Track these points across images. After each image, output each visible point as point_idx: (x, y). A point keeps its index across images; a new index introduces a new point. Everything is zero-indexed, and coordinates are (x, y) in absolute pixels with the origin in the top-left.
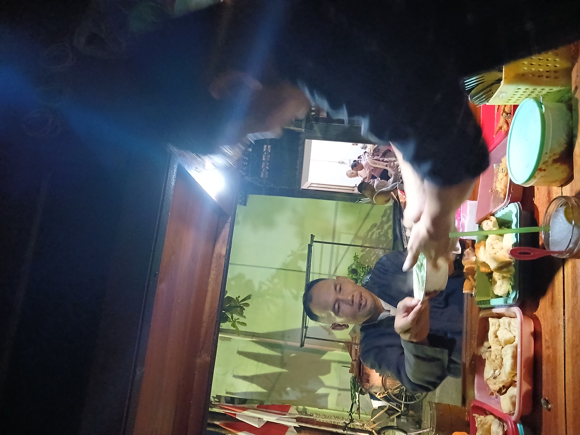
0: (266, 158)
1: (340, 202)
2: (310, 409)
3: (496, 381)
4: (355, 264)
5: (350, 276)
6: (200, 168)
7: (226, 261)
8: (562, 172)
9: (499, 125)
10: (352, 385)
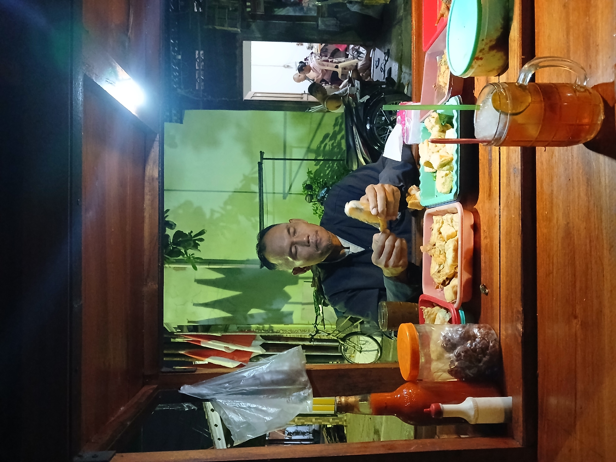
0: (199, 66)
1: (288, 113)
2: (276, 327)
3: (440, 275)
4: (309, 180)
5: (306, 192)
6: (112, 79)
7: (160, 184)
8: (499, 60)
9: (441, 12)
10: (315, 298)
